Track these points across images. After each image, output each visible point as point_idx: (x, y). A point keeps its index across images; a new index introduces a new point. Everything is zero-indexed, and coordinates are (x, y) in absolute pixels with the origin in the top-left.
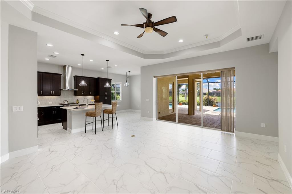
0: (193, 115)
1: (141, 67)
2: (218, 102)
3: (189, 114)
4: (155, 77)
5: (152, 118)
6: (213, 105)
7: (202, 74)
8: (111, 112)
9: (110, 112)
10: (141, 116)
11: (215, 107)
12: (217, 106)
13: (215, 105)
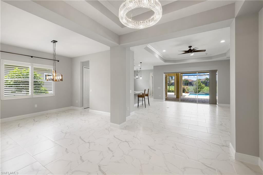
1: (154, 66)
2: (189, 90)
3: (177, 98)
4: (164, 73)
5: (163, 100)
6: (185, 92)
8: (147, 95)
10: (154, 99)
12: (188, 93)
13: (187, 92)
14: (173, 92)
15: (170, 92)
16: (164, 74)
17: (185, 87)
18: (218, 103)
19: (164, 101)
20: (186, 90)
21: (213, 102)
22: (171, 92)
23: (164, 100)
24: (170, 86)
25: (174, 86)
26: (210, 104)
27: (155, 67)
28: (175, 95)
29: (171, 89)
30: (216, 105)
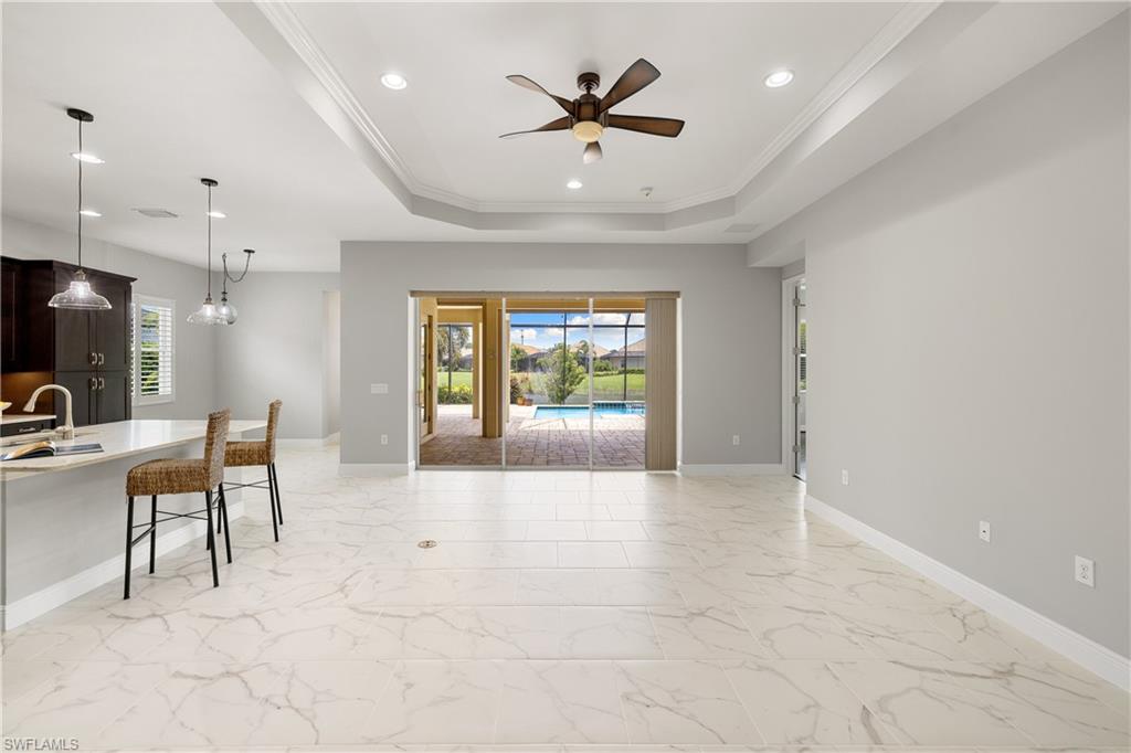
0: (500, 436)
1: (342, 242)
2: (535, 390)
3: (485, 435)
4: (413, 293)
5: (399, 466)
6: (519, 401)
7: (591, 300)
8: (260, 456)
9: (256, 456)
11: (523, 404)
12: (529, 402)
13: (524, 400)
14: (465, 400)
15: (454, 403)
16: (411, 300)
17: (519, 376)
18: (684, 462)
19: (412, 474)
20: (523, 388)
21: (657, 455)
22: (459, 403)
23: (412, 463)
24: (453, 373)
25: (471, 374)
26: (648, 468)
27: (351, 249)
28: (476, 417)
29: (455, 389)
30: (674, 472)
